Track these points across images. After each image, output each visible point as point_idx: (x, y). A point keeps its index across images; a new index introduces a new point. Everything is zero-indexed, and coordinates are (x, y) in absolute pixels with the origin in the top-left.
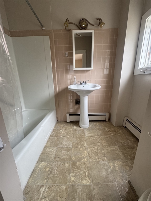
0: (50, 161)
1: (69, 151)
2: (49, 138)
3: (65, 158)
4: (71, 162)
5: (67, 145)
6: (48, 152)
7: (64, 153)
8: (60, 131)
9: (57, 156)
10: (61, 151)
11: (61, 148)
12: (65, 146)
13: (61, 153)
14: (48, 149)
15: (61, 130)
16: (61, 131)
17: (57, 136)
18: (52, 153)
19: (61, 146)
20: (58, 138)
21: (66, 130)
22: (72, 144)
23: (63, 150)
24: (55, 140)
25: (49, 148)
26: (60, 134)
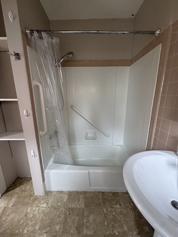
0: (67, 203)
1: (77, 229)
2: (99, 192)
3: (67, 223)
4: (60, 234)
5: (88, 224)
6: (78, 198)
7: (75, 221)
8: (116, 205)
9: (72, 211)
10: (77, 215)
11: (83, 214)
12: (86, 220)
13: (75, 216)
14: (83, 196)
15: (120, 205)
16: (118, 206)
17: (104, 203)
18: (77, 203)
19: (86, 213)
20: (100, 205)
21: (122, 216)
22: (89, 233)
23: (79, 219)
24: (97, 202)
25: (84, 198)
26: (108, 207)
